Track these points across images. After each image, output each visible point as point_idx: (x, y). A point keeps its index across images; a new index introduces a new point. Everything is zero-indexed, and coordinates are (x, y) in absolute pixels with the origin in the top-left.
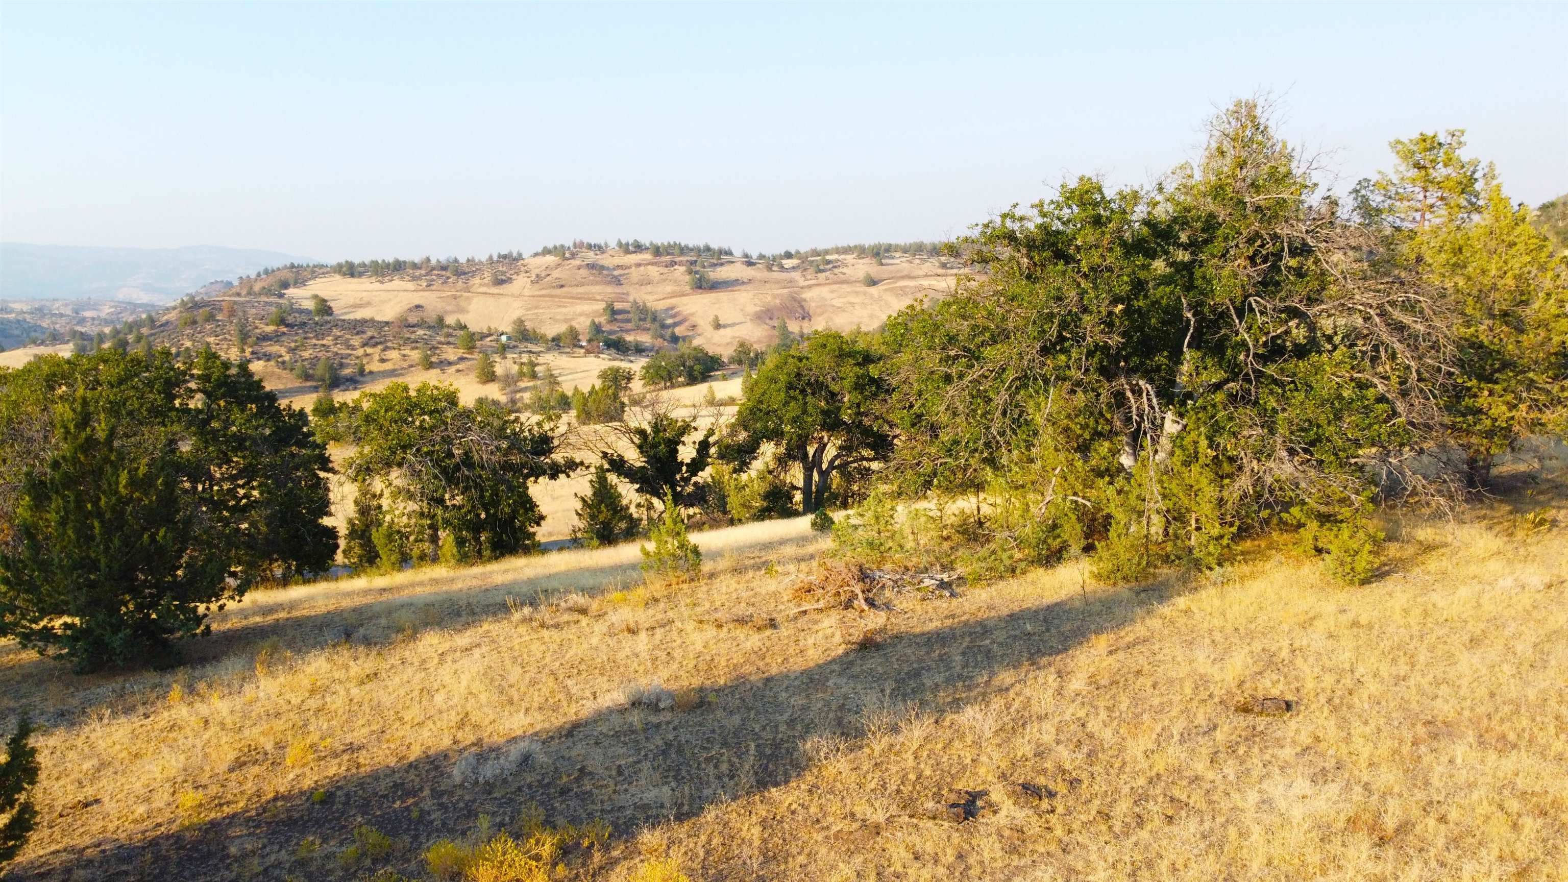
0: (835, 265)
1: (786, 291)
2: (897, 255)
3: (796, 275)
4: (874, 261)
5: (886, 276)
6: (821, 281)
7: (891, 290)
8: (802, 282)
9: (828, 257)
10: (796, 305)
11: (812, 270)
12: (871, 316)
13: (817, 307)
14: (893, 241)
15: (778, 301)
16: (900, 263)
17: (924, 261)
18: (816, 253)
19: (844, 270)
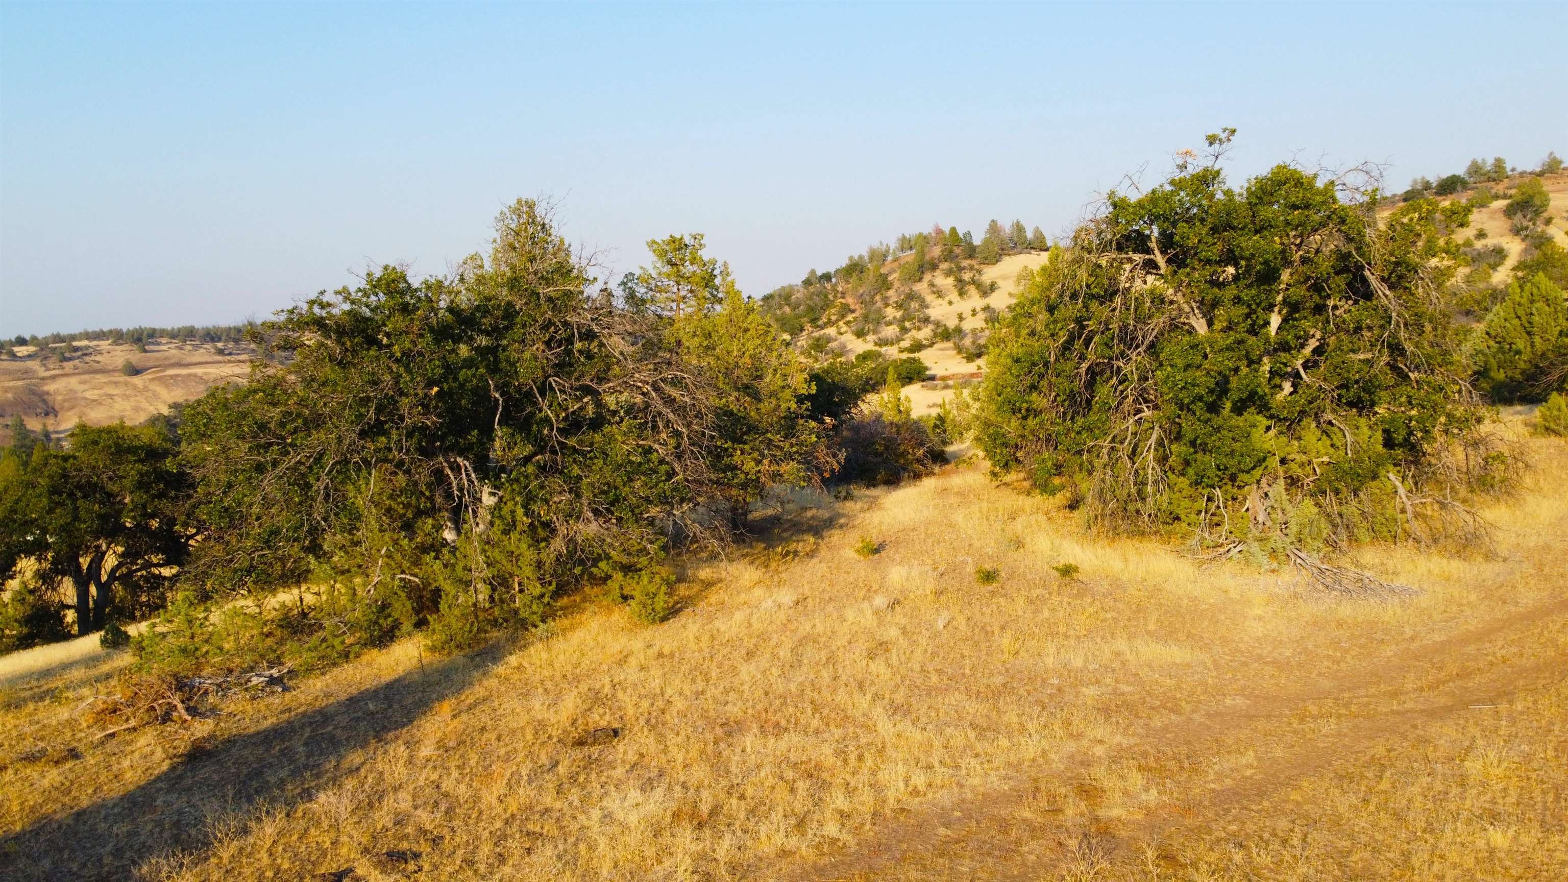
0: (85, 352)
1: (19, 383)
2: (164, 341)
3: (34, 365)
4: (135, 347)
5: (151, 364)
6: (67, 371)
7: (160, 379)
8: (42, 373)
9: (75, 344)
10: (35, 399)
11: (54, 358)
12: (137, 409)
13: (64, 401)
14: (158, 325)
15: (10, 395)
16: (168, 349)
17: (196, 348)
18: (58, 338)
19: (98, 358)
